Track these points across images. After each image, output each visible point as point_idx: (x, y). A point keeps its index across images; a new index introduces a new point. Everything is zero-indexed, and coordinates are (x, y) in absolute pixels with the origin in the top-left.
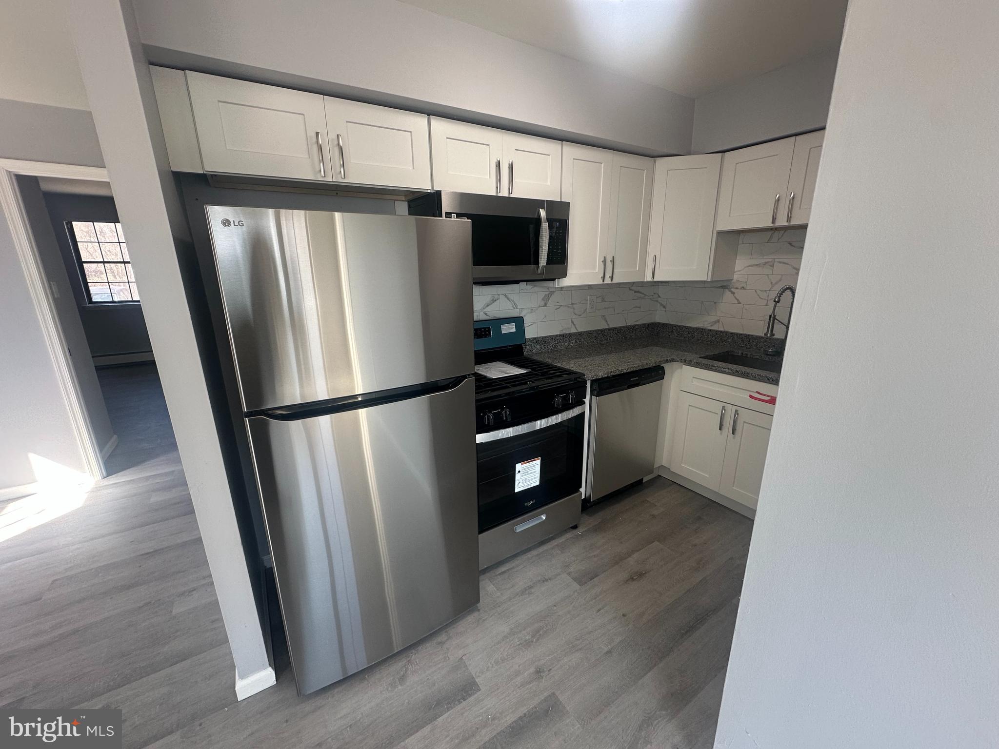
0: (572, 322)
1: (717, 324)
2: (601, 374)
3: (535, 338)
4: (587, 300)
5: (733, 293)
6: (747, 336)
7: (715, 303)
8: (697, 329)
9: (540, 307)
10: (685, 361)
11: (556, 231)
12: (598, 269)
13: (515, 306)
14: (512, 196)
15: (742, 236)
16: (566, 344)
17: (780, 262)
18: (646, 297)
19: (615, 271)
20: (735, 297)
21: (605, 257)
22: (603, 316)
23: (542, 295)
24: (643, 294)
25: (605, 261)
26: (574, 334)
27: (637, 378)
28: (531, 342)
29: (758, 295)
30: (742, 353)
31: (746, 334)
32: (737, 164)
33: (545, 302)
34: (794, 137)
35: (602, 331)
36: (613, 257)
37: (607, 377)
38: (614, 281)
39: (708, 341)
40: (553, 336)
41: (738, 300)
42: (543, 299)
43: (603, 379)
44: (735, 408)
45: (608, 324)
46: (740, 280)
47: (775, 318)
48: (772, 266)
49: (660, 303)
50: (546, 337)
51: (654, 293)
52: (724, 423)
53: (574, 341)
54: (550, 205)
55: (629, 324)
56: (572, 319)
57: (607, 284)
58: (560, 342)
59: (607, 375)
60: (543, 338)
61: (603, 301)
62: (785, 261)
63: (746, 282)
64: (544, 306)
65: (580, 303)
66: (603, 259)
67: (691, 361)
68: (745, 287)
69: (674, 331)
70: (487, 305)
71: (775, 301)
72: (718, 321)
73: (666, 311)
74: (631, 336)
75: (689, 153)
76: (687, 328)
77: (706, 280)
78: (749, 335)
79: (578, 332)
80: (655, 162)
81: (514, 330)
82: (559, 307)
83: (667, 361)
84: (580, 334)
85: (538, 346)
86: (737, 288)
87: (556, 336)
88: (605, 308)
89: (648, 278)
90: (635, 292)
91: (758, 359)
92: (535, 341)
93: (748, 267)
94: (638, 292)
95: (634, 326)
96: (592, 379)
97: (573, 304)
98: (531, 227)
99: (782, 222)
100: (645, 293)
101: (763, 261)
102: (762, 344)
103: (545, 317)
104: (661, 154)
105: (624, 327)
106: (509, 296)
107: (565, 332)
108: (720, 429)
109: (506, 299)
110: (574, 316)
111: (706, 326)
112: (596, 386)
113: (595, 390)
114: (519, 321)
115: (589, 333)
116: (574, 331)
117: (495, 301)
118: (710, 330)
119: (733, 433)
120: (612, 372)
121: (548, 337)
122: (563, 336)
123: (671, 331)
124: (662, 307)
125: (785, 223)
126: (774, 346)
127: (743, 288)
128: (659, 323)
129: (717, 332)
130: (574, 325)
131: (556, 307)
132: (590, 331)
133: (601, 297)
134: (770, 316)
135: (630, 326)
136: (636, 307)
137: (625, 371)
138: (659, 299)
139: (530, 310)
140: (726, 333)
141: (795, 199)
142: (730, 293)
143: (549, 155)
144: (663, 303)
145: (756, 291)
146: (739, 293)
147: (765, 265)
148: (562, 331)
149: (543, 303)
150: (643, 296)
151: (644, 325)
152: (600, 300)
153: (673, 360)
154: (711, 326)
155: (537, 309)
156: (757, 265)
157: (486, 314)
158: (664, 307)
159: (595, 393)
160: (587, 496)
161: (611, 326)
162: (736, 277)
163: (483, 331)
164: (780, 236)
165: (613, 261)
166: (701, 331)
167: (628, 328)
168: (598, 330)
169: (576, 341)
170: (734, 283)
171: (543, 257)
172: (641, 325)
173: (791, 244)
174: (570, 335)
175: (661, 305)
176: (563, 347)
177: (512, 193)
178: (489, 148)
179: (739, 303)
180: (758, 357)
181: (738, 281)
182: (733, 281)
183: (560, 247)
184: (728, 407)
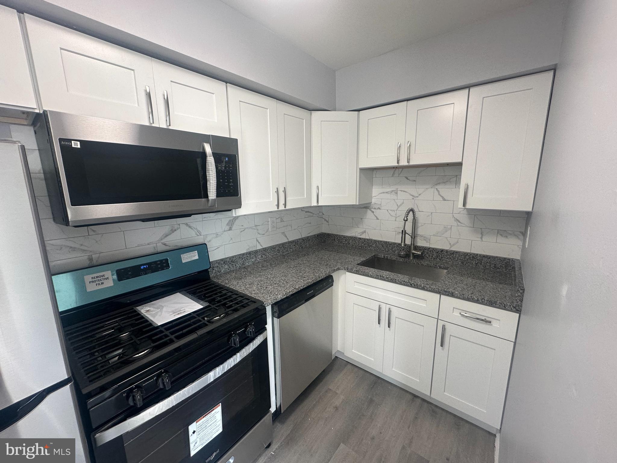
0: (257, 241)
1: (364, 234)
2: (280, 297)
3: (222, 260)
4: (269, 222)
5: (373, 212)
6: (386, 243)
7: (362, 219)
8: (351, 238)
9: (225, 231)
10: (348, 269)
11: (225, 165)
12: (273, 198)
13: (199, 233)
14: (170, 128)
15: (375, 172)
16: (253, 260)
17: (401, 191)
18: (314, 215)
19: (287, 199)
20: (374, 215)
21: (277, 188)
22: (283, 233)
23: (225, 221)
24: (312, 213)
25: (277, 192)
26: (260, 250)
27: (312, 291)
28: (219, 264)
29: (390, 214)
30: (384, 256)
31: (384, 241)
32: (369, 119)
33: (230, 227)
34: (406, 102)
35: (283, 244)
36: (285, 188)
37: (287, 297)
38: (287, 208)
39: (359, 247)
40: (240, 255)
41: (376, 217)
42: (228, 224)
43: (282, 300)
44: (388, 306)
45: (288, 239)
46: (377, 203)
47: (405, 233)
48: (397, 193)
49: (324, 219)
50: (233, 257)
51: (320, 212)
52: (381, 318)
53: (260, 256)
54: (215, 140)
55: (303, 236)
56: (256, 238)
57: (282, 211)
58: (247, 259)
59: (285, 296)
60: (230, 258)
61: (282, 221)
62: (405, 190)
63: (381, 204)
64: (229, 230)
65: (263, 224)
66: (276, 190)
67: (352, 269)
68: (380, 208)
69: (336, 239)
70: (164, 235)
71: (404, 220)
72: (365, 232)
73: (329, 225)
74: (306, 245)
75: (335, 110)
76: (344, 237)
77: (355, 204)
78: (386, 242)
79: (263, 249)
80: (311, 114)
81: (197, 257)
82: (244, 229)
83: (334, 271)
84: (265, 250)
85: (226, 267)
86: (375, 209)
87: (243, 254)
88: (284, 226)
89: (314, 204)
90: (306, 212)
91: (395, 260)
92: (222, 263)
93: (381, 193)
94: (308, 212)
95: (308, 237)
96: (271, 303)
97: (256, 226)
98: (199, 161)
99: (403, 162)
100: (313, 212)
101: (390, 190)
102: (395, 248)
103: (231, 239)
104: (315, 108)
105: (300, 239)
106: (191, 225)
107: (251, 250)
108: (379, 323)
109: (188, 228)
110: (259, 236)
111: (357, 235)
112: (276, 309)
113: (276, 312)
114: (202, 248)
115: (273, 248)
116: (259, 247)
117: (175, 230)
118: (360, 239)
119: (389, 327)
120: (290, 292)
121: (235, 256)
122: (250, 253)
123: (333, 239)
124: (326, 222)
125: (406, 163)
126: (404, 250)
127: (379, 208)
128: (325, 234)
129: (365, 239)
130: (259, 243)
131: (241, 230)
132: (273, 246)
133: (280, 219)
134: (402, 231)
135: (305, 237)
136: (308, 223)
137: (302, 288)
138: (323, 216)
139: (215, 235)
140: (371, 240)
141: (411, 146)
142: (371, 211)
143: (213, 94)
144: (326, 219)
145: (387, 210)
146: (377, 212)
147: (391, 192)
148: (248, 249)
149: (228, 228)
150: (312, 214)
151: (315, 235)
152: (279, 220)
153: (338, 269)
154: (361, 235)
155: (222, 234)
156: (387, 192)
157: (165, 244)
158: (327, 222)
159: (276, 315)
160: (277, 407)
161: (290, 240)
162: (374, 201)
163: (159, 264)
164: (400, 173)
165: (285, 191)
166: (354, 239)
167: (303, 239)
168: (280, 245)
169: (261, 256)
170: (373, 205)
171: (211, 190)
172: (312, 236)
173: (407, 178)
174: (256, 252)
175: (325, 220)
176: (250, 263)
177: (170, 125)
178: (134, 72)
179: (378, 219)
180: (395, 259)
181: (375, 203)
182: (372, 204)
183: (231, 181)
184: (383, 306)
